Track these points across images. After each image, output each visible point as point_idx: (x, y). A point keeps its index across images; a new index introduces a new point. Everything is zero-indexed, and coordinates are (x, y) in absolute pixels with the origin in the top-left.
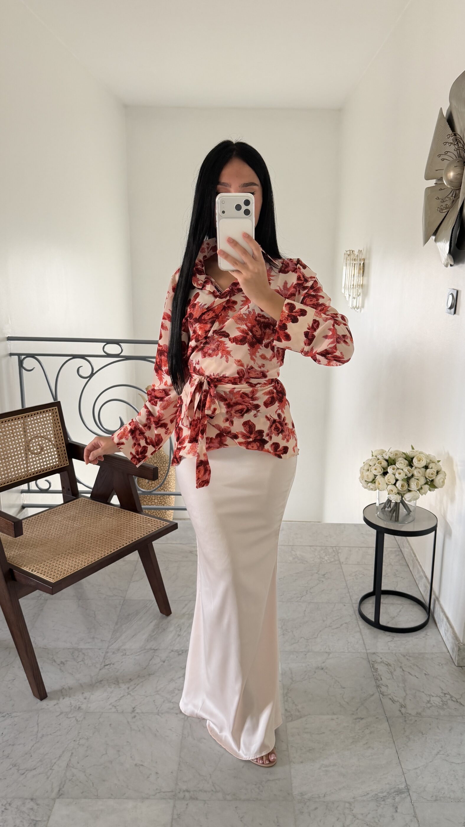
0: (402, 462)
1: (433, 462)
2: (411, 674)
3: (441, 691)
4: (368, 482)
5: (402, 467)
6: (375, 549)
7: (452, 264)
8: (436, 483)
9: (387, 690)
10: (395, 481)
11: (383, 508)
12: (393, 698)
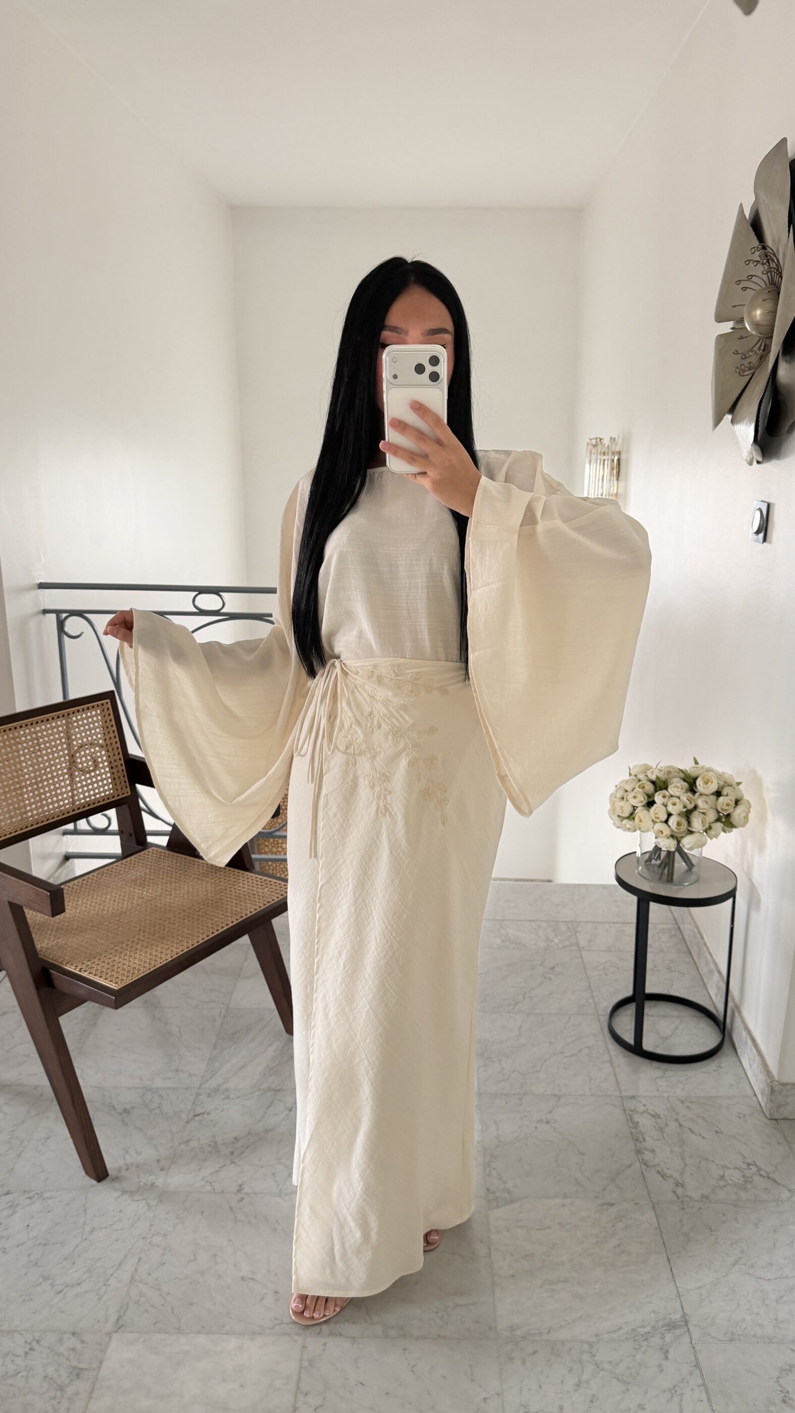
0: (679, 785)
1: (730, 785)
2: (692, 1131)
3: (742, 1160)
4: (622, 817)
5: (677, 794)
6: (635, 925)
7: (760, 459)
8: (734, 819)
9: (655, 1159)
10: (666, 816)
11: (647, 860)
12: (663, 1171)
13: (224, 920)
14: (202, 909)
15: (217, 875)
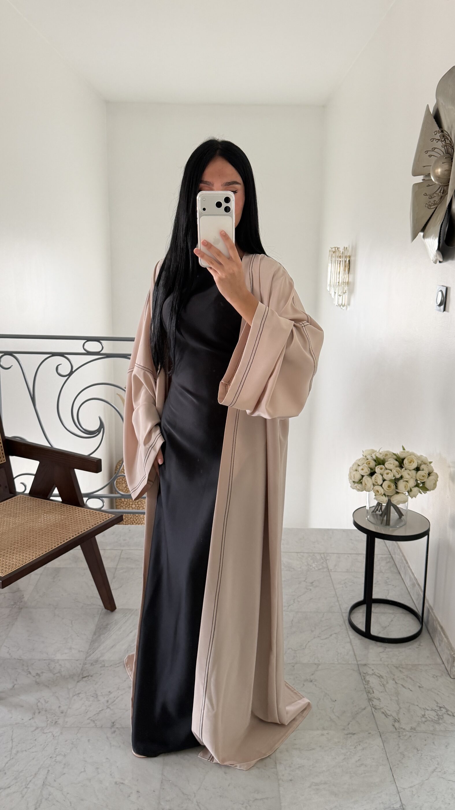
0: (392, 462)
1: (425, 464)
2: (404, 687)
3: (436, 705)
4: (355, 482)
5: (391, 468)
6: (365, 556)
7: (441, 260)
8: (427, 485)
9: (380, 704)
10: (382, 481)
11: (373, 512)
12: (386, 712)
13: (68, 535)
14: (54, 529)
15: (62, 509)
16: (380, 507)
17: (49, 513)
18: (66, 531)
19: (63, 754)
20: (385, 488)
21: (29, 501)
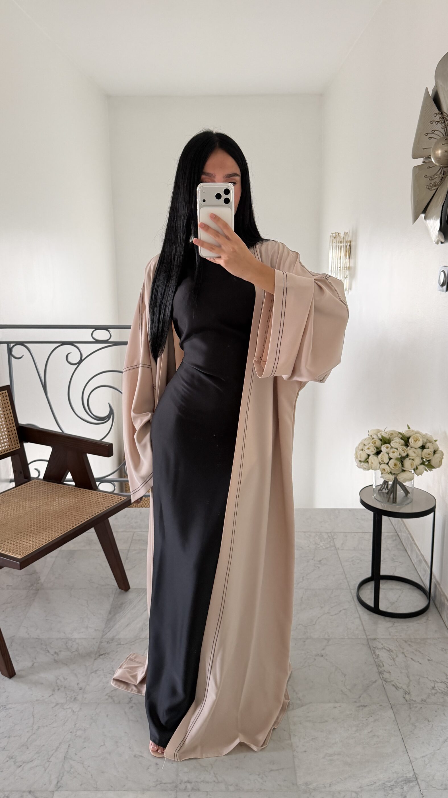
0: (397, 441)
1: (430, 442)
2: (413, 660)
4: (361, 461)
5: (397, 447)
7: (443, 241)
8: (433, 463)
9: (390, 677)
10: (388, 460)
11: (380, 490)
12: (396, 685)
13: (82, 518)
14: (68, 512)
15: (75, 493)
16: (386, 485)
17: (63, 496)
18: (81, 513)
19: (83, 729)
20: (391, 467)
21: (44, 485)
